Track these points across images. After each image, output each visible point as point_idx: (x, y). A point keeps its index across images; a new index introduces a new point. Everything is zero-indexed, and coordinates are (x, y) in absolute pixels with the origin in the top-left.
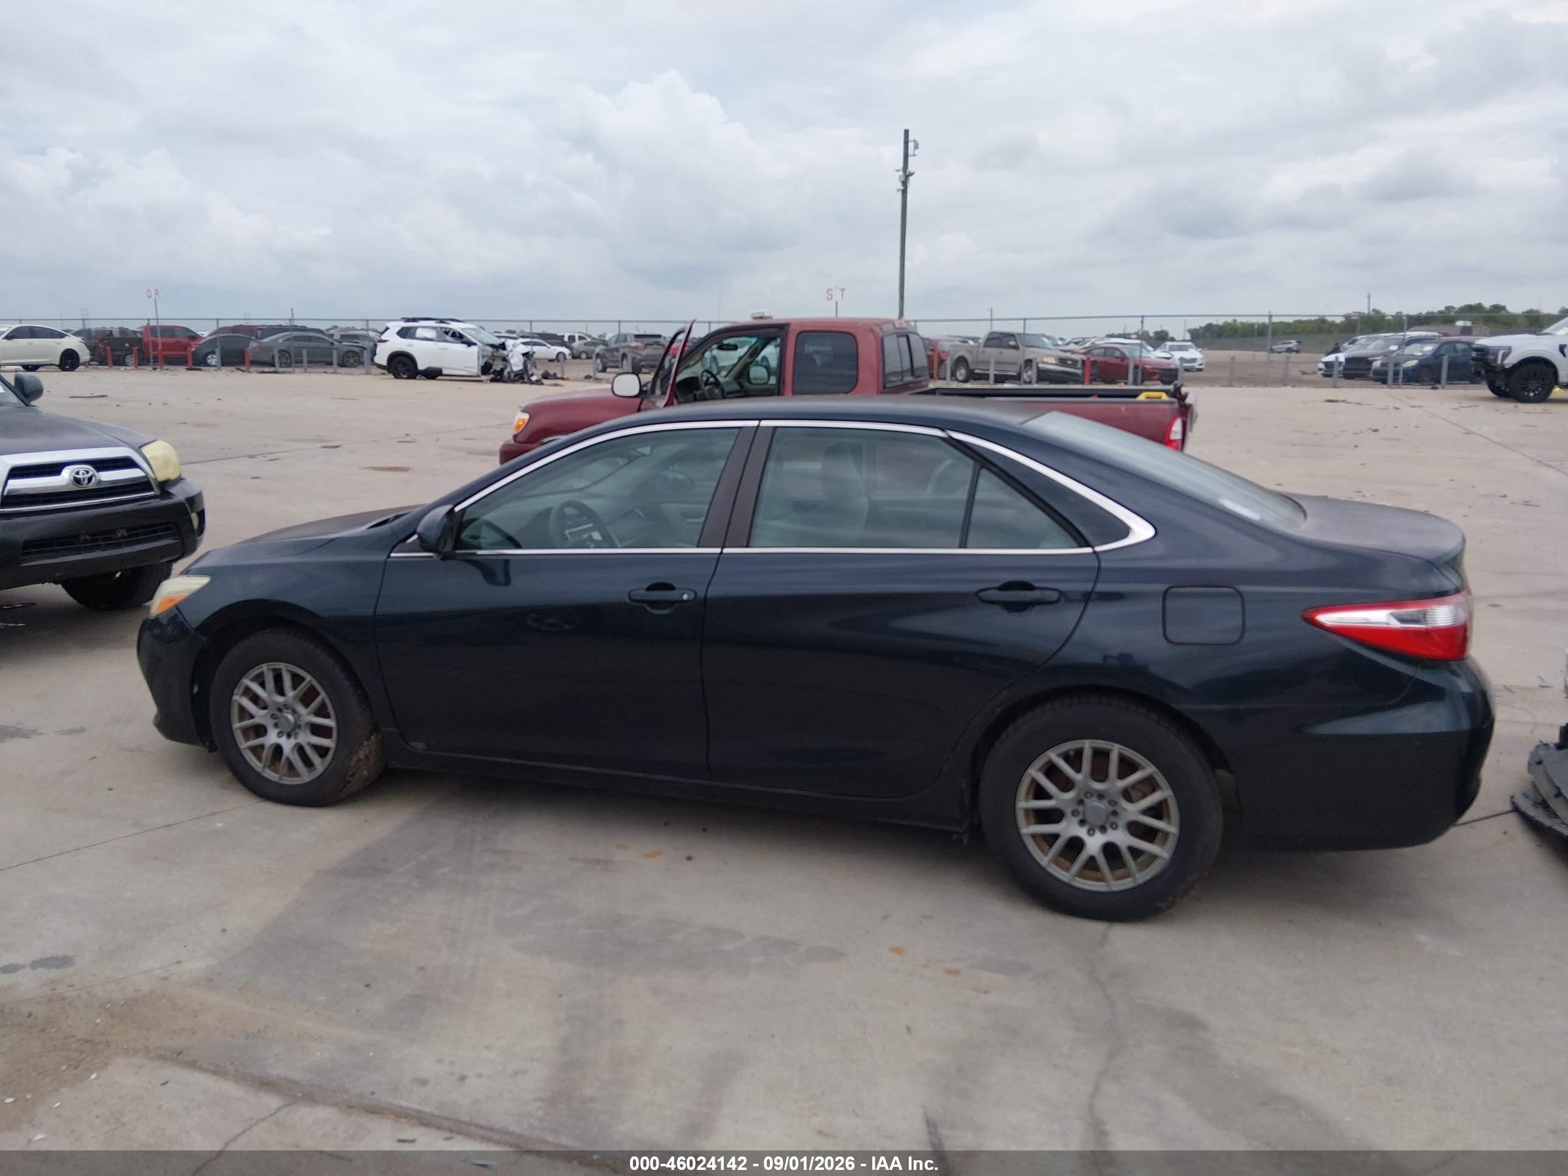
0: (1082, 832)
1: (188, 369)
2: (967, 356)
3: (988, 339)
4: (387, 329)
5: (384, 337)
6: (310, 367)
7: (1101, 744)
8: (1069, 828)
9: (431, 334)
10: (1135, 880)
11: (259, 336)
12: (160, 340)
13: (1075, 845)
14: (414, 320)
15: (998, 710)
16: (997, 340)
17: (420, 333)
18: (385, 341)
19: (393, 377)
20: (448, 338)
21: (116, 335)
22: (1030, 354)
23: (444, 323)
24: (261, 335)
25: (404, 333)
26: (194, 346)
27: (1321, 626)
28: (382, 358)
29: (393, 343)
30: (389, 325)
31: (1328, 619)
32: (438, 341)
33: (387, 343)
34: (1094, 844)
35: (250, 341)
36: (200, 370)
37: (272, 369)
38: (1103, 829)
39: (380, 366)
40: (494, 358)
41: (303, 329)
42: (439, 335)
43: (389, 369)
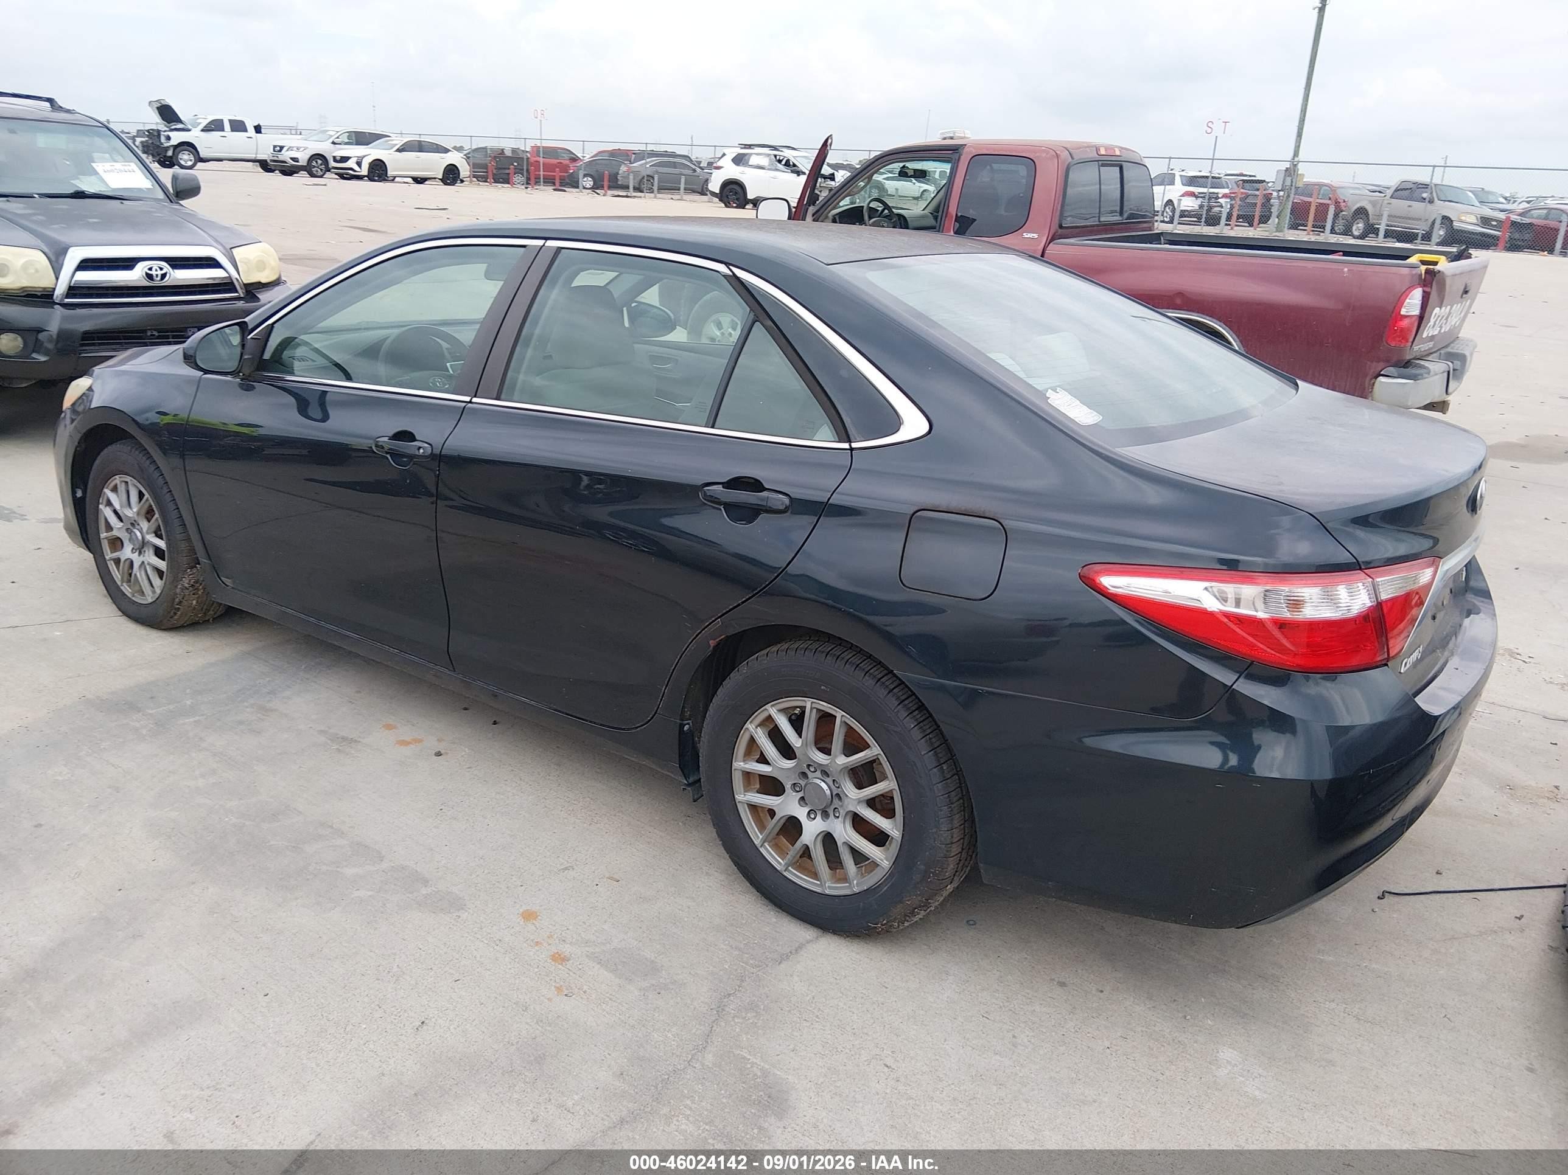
0: (801, 813)
1: (555, 190)
2: (1369, 208)
3: (1397, 190)
4: (724, 155)
5: (719, 164)
6: (659, 193)
7: (825, 706)
8: (789, 805)
9: (764, 161)
10: (850, 887)
11: (632, 160)
12: (541, 160)
13: (792, 828)
14: (750, 146)
15: (712, 643)
16: (1409, 191)
17: (754, 161)
18: (718, 168)
19: (723, 205)
20: (780, 166)
21: (508, 153)
22: (1449, 210)
23: (778, 150)
24: (634, 159)
25: (739, 160)
26: (572, 168)
27: (1103, 592)
28: (715, 186)
29: (729, 171)
30: (726, 151)
31: (1112, 582)
32: (769, 169)
33: (722, 170)
34: (812, 829)
35: (621, 166)
36: (565, 191)
37: (624, 194)
38: (825, 815)
39: (713, 194)
40: (822, 189)
41: (673, 155)
42: (771, 164)
43: (721, 196)
